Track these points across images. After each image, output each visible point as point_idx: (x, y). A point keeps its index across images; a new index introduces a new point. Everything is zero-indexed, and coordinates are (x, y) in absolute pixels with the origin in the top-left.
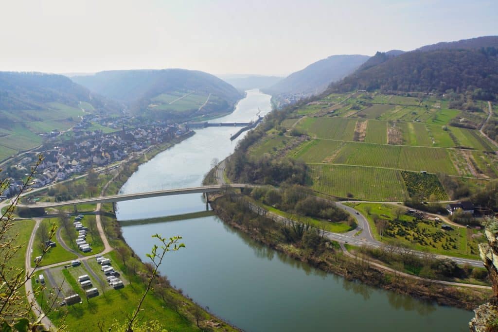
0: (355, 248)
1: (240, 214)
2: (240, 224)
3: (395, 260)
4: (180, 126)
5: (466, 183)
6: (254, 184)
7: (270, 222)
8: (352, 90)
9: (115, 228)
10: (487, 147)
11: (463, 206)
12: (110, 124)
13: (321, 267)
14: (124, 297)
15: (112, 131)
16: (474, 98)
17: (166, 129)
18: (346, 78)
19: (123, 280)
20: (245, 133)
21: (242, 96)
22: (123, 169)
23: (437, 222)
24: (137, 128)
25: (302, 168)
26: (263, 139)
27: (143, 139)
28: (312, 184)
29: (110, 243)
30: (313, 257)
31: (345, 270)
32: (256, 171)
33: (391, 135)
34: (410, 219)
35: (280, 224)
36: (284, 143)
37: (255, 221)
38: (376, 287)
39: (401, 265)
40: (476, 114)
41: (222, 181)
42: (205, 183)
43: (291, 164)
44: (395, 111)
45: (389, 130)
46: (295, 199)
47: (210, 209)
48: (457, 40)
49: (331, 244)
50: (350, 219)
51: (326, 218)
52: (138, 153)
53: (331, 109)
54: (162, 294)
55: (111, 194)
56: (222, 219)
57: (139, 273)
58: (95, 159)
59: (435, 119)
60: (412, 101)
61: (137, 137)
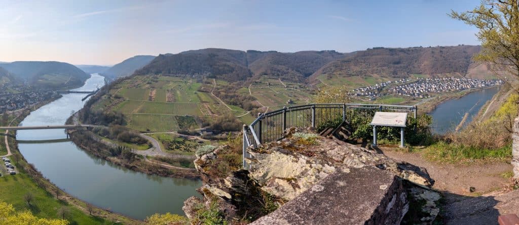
0: (151, 157)
1: (85, 141)
2: (86, 146)
3: (175, 162)
4: (54, 92)
5: (207, 119)
6: (95, 124)
7: (103, 146)
8: (147, 74)
9: (15, 144)
10: (215, 101)
11: (207, 130)
12: (17, 89)
13: (133, 169)
14: (15, 179)
15: (18, 92)
16: (208, 77)
17: (47, 93)
18: (144, 67)
19: (16, 171)
20: (90, 97)
21: (89, 77)
22: (22, 113)
23: (195, 140)
24: (31, 92)
25: (120, 116)
26: (100, 100)
27: (34, 98)
28: (126, 124)
29: (11, 151)
30: (128, 164)
31: (147, 170)
32: (95, 118)
33: (169, 97)
34: (181, 140)
35: (108, 146)
36: (111, 102)
37: (94, 145)
38: (166, 176)
39: (179, 164)
40: (209, 85)
41: (76, 123)
42: (67, 123)
43: (114, 114)
44: (170, 85)
45: (168, 95)
46: (117, 133)
47: (69, 138)
48: (198, 49)
49: (138, 156)
50: (148, 143)
51: (135, 143)
52: (31, 105)
53: (136, 84)
54: (38, 180)
55: (14, 125)
56: (76, 143)
57: (25, 168)
58: (8, 107)
59: (190, 88)
60: (178, 79)
61: (31, 97)
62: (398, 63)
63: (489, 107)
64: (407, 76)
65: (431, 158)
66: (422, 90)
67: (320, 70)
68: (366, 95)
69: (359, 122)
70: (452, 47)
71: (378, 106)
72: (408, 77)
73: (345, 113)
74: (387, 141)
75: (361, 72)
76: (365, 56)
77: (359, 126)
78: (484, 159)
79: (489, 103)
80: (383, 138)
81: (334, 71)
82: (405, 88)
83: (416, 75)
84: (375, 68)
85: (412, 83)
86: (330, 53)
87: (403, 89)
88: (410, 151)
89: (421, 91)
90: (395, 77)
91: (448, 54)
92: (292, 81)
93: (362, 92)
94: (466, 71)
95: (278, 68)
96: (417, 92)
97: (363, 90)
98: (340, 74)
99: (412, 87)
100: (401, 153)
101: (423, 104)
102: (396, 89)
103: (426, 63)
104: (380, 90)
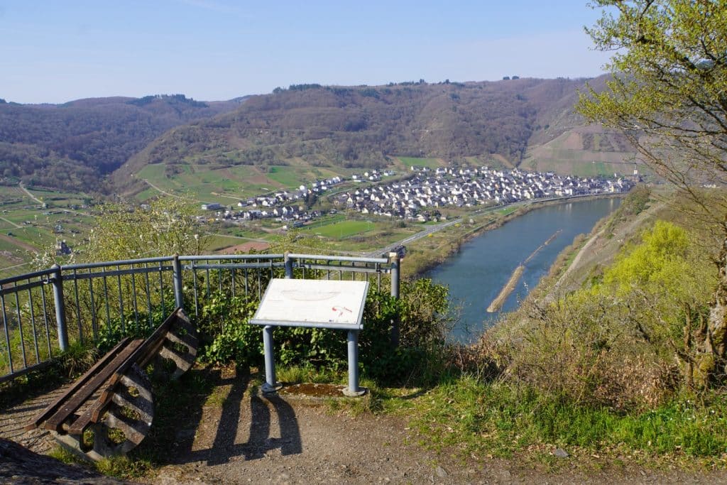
62: (360, 127)
63: (581, 253)
64: (384, 162)
65: (439, 432)
66: (425, 200)
67: (145, 154)
68: (275, 216)
69: (223, 313)
70: (485, 83)
71: (281, 259)
72: (385, 167)
73: (180, 287)
74: (308, 370)
75: (259, 152)
76: (267, 108)
77: (226, 326)
78: (599, 447)
79: (584, 241)
80: (296, 361)
81: (186, 153)
82: (379, 195)
83: (408, 160)
84: (298, 141)
85: (397, 181)
86: (170, 103)
87: (373, 197)
88: (376, 407)
89: (423, 203)
90: (350, 166)
91: (473, 103)
92: (64, 188)
93: (262, 208)
94: (523, 151)
95: (14, 153)
96: (412, 206)
97: (265, 203)
98: (201, 162)
99: (397, 191)
100: (349, 413)
101: (426, 238)
102: (354, 197)
103: (435, 126)
104: (311, 200)
